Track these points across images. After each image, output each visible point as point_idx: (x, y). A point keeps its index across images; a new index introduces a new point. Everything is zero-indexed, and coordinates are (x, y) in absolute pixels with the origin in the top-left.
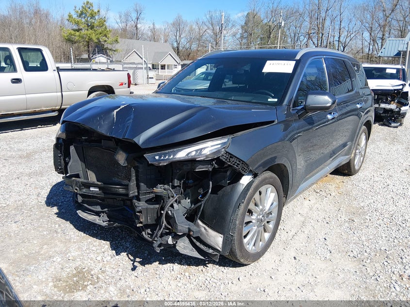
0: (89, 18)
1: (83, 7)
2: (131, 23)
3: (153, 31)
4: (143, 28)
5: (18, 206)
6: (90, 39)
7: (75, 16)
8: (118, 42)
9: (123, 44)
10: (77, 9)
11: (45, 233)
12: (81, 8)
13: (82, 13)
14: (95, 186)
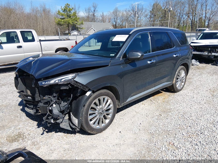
0: (68, 12)
1: (65, 7)
2: (91, 13)
3: (103, 16)
4: (97, 16)
5: (7, 105)
6: (69, 23)
7: (61, 12)
8: (83, 24)
9: (85, 25)
10: (62, 8)
11: (13, 117)
12: (64, 7)
13: (65, 10)
14: (30, 96)
